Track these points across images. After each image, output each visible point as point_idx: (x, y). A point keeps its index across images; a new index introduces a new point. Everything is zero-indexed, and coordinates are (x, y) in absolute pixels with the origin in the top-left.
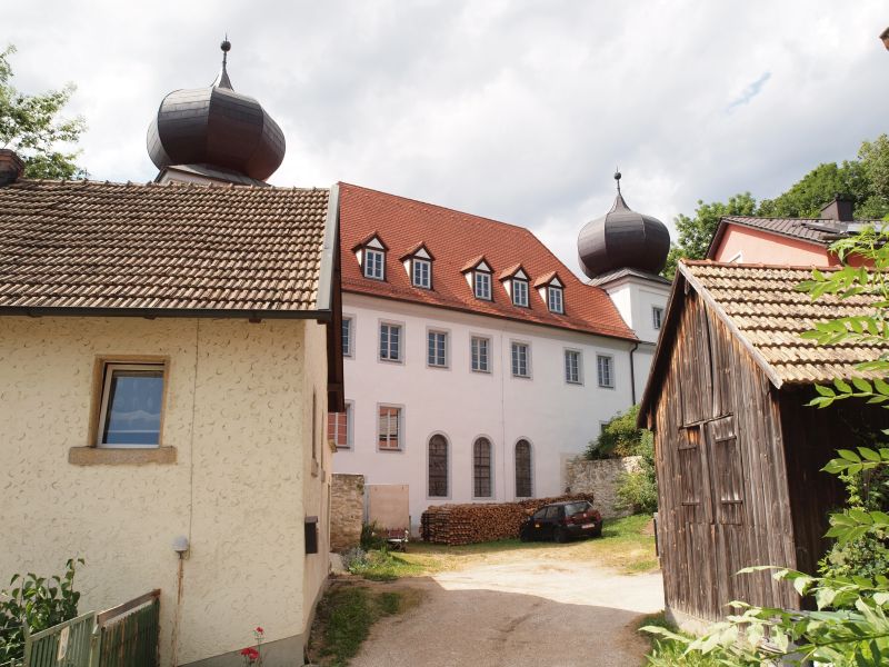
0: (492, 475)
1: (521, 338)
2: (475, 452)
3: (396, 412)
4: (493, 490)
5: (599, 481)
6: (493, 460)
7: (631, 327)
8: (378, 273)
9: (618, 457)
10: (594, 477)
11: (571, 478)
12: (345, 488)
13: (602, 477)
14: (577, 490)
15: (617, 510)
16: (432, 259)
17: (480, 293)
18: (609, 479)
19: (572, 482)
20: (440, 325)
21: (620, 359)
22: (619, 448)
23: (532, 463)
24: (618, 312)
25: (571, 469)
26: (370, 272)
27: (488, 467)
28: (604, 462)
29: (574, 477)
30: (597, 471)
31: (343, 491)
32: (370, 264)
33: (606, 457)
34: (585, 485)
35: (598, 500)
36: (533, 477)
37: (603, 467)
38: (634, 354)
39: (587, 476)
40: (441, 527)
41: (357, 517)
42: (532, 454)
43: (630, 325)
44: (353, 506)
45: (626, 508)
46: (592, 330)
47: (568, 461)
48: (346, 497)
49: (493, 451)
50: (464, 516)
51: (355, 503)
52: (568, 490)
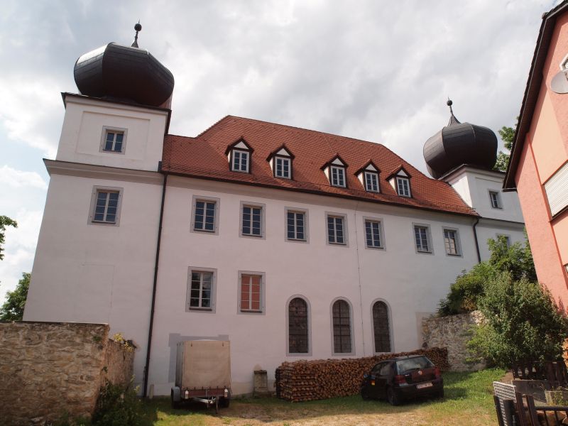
0: (352, 333)
1: (374, 216)
2: (334, 313)
3: (257, 279)
4: (353, 347)
5: (451, 335)
6: (351, 320)
7: (471, 205)
8: (244, 168)
9: (466, 312)
10: (446, 332)
11: (427, 334)
12: (78, 340)
13: (454, 332)
14: (433, 344)
15: (468, 363)
16: (292, 157)
17: (335, 182)
18: (460, 333)
19: (428, 337)
20: (297, 206)
21: (465, 233)
22: (467, 303)
23: (390, 321)
24: (459, 197)
25: (427, 326)
26: (237, 167)
27: (348, 326)
28: (454, 317)
29: (429, 333)
30: (449, 326)
31: (73, 344)
32: (237, 161)
33: (455, 313)
34: (439, 340)
35: (451, 354)
36: (391, 334)
37: (454, 323)
38: (477, 228)
39: (441, 331)
40: (287, 383)
41: (90, 378)
42: (389, 314)
43: (470, 204)
44: (85, 364)
45: (478, 362)
46: (435, 208)
47: (423, 319)
48: (77, 352)
49: (351, 311)
50: (309, 372)
51: (88, 360)
52: (425, 345)
